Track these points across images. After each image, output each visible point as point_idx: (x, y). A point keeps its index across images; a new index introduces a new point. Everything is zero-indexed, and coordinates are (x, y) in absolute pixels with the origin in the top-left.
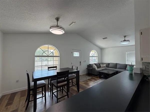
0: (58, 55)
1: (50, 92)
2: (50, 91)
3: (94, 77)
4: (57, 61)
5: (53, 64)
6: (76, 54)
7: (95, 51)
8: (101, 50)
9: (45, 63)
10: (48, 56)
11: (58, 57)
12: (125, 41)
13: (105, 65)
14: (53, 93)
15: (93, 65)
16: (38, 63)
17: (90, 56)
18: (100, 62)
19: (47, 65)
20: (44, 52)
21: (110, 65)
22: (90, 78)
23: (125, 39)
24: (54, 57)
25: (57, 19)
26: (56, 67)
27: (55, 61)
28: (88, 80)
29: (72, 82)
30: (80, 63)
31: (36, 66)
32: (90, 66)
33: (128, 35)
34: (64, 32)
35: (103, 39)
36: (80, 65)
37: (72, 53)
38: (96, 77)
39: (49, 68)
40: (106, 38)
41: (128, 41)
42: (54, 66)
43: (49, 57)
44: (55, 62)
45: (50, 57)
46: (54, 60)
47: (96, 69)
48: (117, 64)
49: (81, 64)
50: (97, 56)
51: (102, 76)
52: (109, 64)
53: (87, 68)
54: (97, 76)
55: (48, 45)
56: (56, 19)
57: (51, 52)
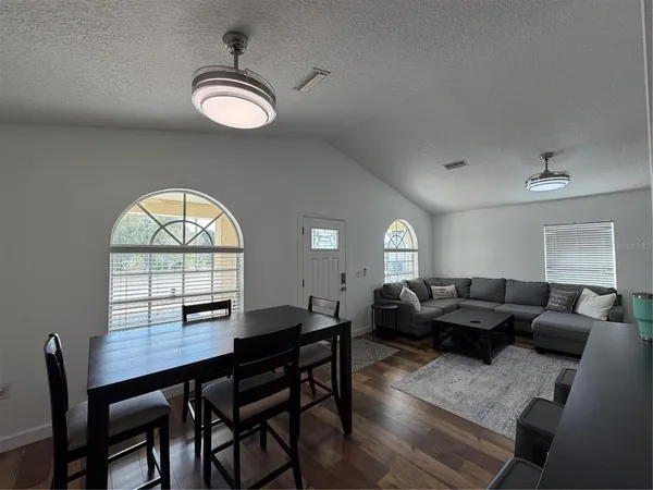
0: (236, 245)
1: (192, 446)
2: (192, 435)
3: (412, 346)
4: (229, 273)
5: (209, 291)
6: (325, 239)
7: (407, 223)
8: (433, 220)
9: (166, 285)
10: (184, 249)
11: (235, 255)
12: (547, 175)
13: (451, 288)
14: (210, 454)
15: (398, 287)
16: (128, 283)
17: (386, 247)
18: (427, 276)
19: (178, 293)
20: (162, 227)
21: (474, 290)
22: (390, 351)
23: (547, 170)
24: (217, 255)
25: (237, 40)
26: (226, 305)
27: (219, 274)
28: (382, 364)
29: (310, 379)
30: (343, 281)
31: (120, 303)
32: (386, 294)
33: (560, 152)
34: (272, 114)
35: (449, 166)
36: (343, 289)
37: (305, 234)
38: (419, 343)
39: (187, 310)
40: (461, 163)
41: (563, 175)
42: (218, 299)
43: (188, 255)
44: (220, 278)
45: (194, 255)
46: (216, 268)
47: (418, 305)
48: (505, 281)
49: (347, 285)
50: (416, 247)
51: (447, 342)
52: (469, 282)
53: (373, 303)
54: (425, 341)
55: (185, 193)
56: (231, 37)
57: (199, 229)
